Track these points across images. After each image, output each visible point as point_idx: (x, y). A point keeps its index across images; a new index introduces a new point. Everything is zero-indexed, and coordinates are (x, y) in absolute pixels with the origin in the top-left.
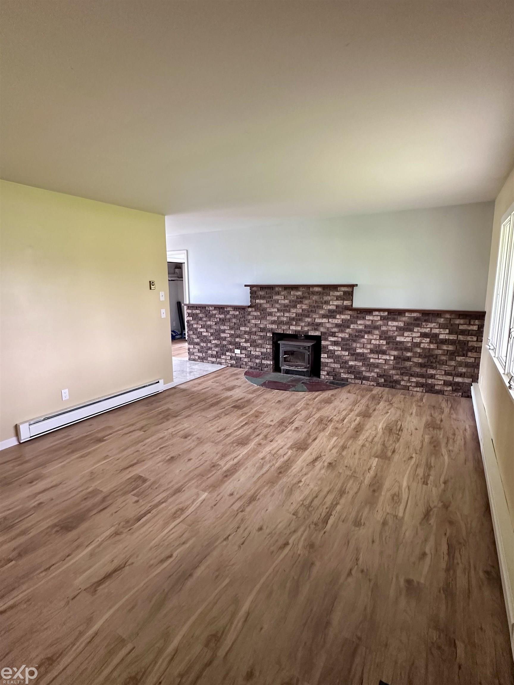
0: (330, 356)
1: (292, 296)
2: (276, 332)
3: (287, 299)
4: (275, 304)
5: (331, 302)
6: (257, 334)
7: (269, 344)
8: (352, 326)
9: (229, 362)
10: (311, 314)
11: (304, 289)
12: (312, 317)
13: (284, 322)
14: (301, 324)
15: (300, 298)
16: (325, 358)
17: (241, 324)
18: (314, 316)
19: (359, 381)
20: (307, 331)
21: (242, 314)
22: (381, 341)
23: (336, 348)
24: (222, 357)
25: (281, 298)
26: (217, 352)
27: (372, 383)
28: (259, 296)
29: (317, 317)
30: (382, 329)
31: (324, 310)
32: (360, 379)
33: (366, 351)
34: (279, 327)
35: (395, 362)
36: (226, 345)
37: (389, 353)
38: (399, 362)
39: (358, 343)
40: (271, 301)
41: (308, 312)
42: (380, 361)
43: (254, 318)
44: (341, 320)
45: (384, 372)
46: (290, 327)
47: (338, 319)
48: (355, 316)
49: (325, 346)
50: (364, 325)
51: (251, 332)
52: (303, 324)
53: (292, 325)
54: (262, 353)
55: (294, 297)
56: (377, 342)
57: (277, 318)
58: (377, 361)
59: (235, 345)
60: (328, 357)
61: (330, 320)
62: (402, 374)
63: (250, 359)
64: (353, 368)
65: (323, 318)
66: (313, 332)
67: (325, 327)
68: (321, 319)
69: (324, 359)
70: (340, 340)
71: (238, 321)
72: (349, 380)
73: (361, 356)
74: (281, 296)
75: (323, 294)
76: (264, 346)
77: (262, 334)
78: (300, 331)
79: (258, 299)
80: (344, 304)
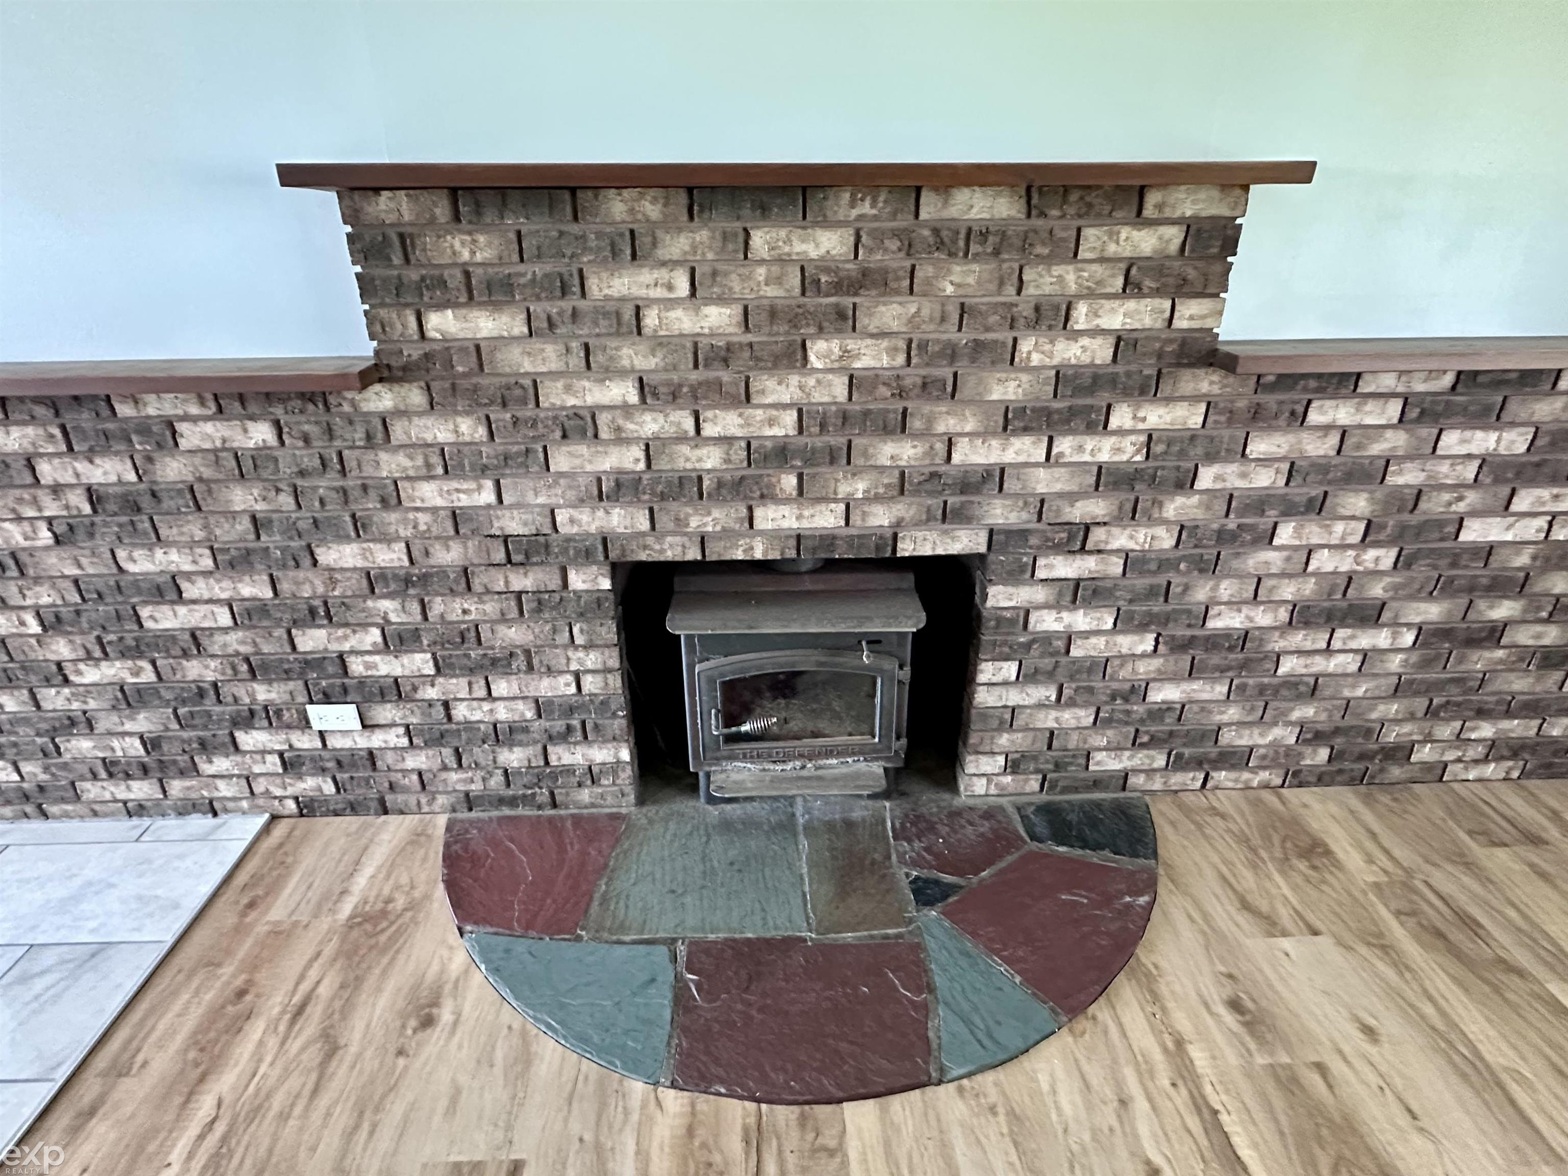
0: (1036, 671)
1: (761, 272)
2: (643, 556)
3: (721, 300)
4: (612, 343)
5: (1081, 311)
6: (477, 586)
7: (588, 647)
8: (1206, 478)
9: (278, 792)
10: (920, 409)
11: (866, 208)
12: (926, 434)
13: (706, 483)
14: (844, 489)
15: (838, 287)
16: (1005, 683)
17: (315, 522)
18: (946, 424)
19: (1191, 775)
20: (889, 534)
21: (306, 439)
22: (1371, 554)
23: (1080, 620)
24: (207, 768)
25: (659, 293)
26: (151, 744)
27: (1264, 775)
28: (455, 279)
29: (968, 428)
30: (1390, 480)
31: (1025, 377)
32: (1198, 763)
33: (1263, 618)
34: (665, 522)
35: (1414, 657)
36: (215, 685)
37: (1396, 616)
38: (1437, 657)
39: (1228, 576)
40: (575, 314)
41: (901, 393)
42: (1334, 664)
43: (429, 466)
44: (1143, 438)
45: (1338, 715)
46: (758, 513)
47: (1121, 432)
48: (1241, 404)
49: (1008, 615)
50: (1285, 466)
51: (425, 579)
52: (859, 487)
53: (768, 496)
54: (541, 707)
55: (778, 281)
56: (1345, 563)
57: (637, 452)
58: (1320, 664)
59: (302, 675)
60: (1025, 678)
61: (1064, 445)
62: (1431, 712)
63: (447, 752)
64: (1168, 720)
65: (1015, 433)
66: (932, 536)
67: (1023, 498)
68: (995, 443)
69: (997, 690)
70: (1115, 566)
71: (286, 501)
72: (1138, 781)
73: (1231, 649)
74: (662, 274)
75: (1025, 244)
76: (557, 658)
77: (522, 581)
78: (834, 537)
79: (441, 306)
80: (1180, 323)
